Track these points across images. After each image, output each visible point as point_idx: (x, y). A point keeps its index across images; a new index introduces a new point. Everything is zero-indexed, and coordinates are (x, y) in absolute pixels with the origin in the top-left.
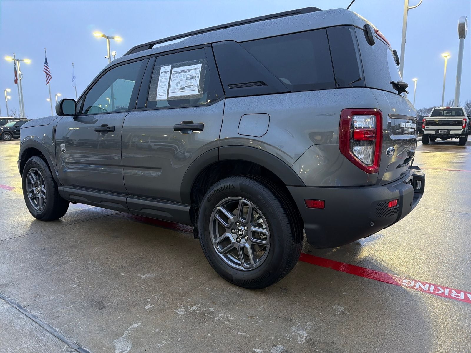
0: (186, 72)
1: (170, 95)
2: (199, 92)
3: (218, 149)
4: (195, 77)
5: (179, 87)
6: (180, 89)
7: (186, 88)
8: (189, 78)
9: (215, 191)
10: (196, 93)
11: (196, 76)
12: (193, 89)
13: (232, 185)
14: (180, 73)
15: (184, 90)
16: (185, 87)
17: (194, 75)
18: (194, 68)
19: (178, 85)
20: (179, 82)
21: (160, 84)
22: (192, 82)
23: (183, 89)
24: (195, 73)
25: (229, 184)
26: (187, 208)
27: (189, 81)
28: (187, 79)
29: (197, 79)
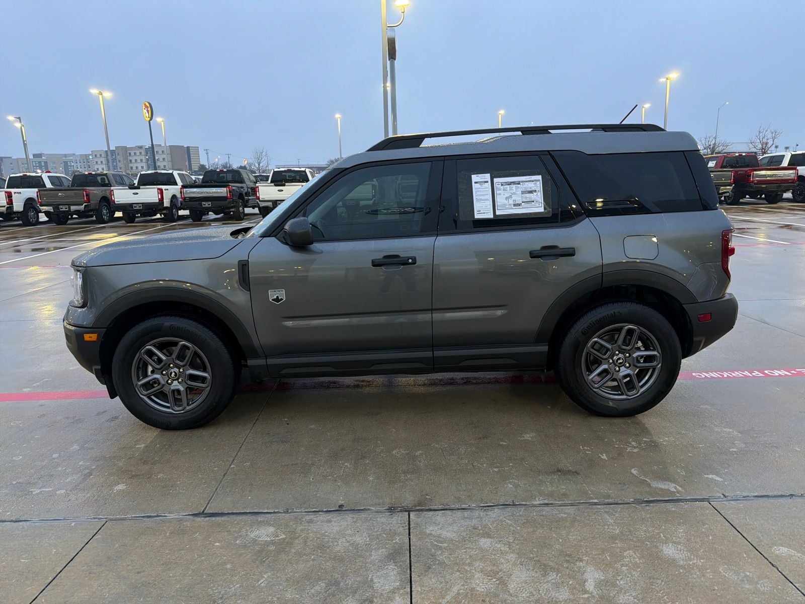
0: (519, 184)
1: (498, 213)
2: (545, 209)
3: (602, 275)
4: (535, 191)
5: (511, 202)
6: (515, 205)
7: (523, 204)
8: (526, 191)
9: (595, 322)
10: (542, 210)
11: (537, 189)
12: (535, 205)
13: (619, 312)
14: (508, 184)
15: (521, 207)
16: (523, 202)
17: (533, 189)
18: (531, 179)
19: (510, 200)
20: (511, 197)
21: (476, 198)
22: (533, 196)
23: (519, 205)
24: (534, 185)
25: (614, 312)
26: (545, 348)
27: (528, 195)
28: (523, 193)
29: (539, 194)
